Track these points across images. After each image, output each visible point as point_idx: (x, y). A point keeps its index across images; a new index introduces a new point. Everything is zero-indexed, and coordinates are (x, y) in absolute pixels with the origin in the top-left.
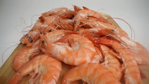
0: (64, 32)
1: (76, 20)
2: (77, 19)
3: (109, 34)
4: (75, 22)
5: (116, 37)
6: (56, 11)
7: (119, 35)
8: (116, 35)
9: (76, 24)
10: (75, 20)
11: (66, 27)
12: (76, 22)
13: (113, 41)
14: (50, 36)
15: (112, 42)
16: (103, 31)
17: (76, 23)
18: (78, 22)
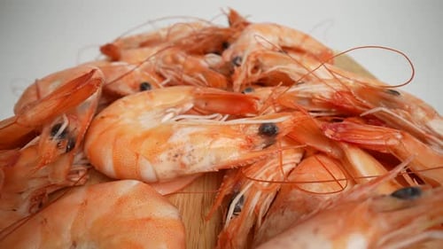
0: (191, 92)
1: (240, 54)
2: (243, 51)
3: (379, 106)
4: (235, 61)
5: (409, 119)
6: (164, 34)
7: (419, 109)
8: (409, 110)
9: (238, 65)
10: (234, 53)
11: (201, 80)
12: (241, 60)
13: (402, 134)
14: (131, 106)
15: (399, 136)
16: (350, 93)
17: (238, 62)
18: (248, 59)
